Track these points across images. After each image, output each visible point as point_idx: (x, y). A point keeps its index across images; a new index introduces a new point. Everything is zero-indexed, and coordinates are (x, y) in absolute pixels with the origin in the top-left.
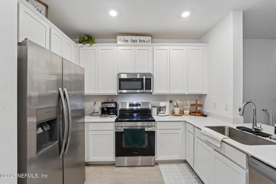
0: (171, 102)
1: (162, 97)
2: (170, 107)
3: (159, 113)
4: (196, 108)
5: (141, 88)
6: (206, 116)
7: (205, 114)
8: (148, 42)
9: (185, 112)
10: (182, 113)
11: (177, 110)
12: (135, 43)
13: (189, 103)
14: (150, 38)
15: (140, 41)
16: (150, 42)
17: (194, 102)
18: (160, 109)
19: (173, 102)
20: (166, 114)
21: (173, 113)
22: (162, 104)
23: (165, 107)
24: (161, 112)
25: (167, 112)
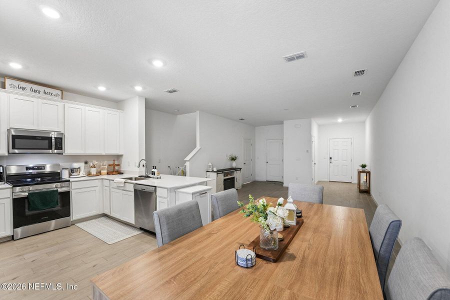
0: (86, 163)
1: (75, 158)
2: (85, 168)
3: (72, 175)
4: (114, 167)
5: (48, 148)
6: (122, 173)
7: (122, 172)
8: (56, 95)
9: (102, 172)
10: (99, 173)
11: (94, 171)
12: (37, 94)
13: (106, 163)
14: (59, 92)
15: (44, 93)
16: (60, 97)
17: (112, 163)
18: (72, 171)
19: (89, 163)
20: (81, 175)
21: (89, 174)
22: (76, 165)
23: (79, 168)
24: (75, 174)
25: (82, 173)
